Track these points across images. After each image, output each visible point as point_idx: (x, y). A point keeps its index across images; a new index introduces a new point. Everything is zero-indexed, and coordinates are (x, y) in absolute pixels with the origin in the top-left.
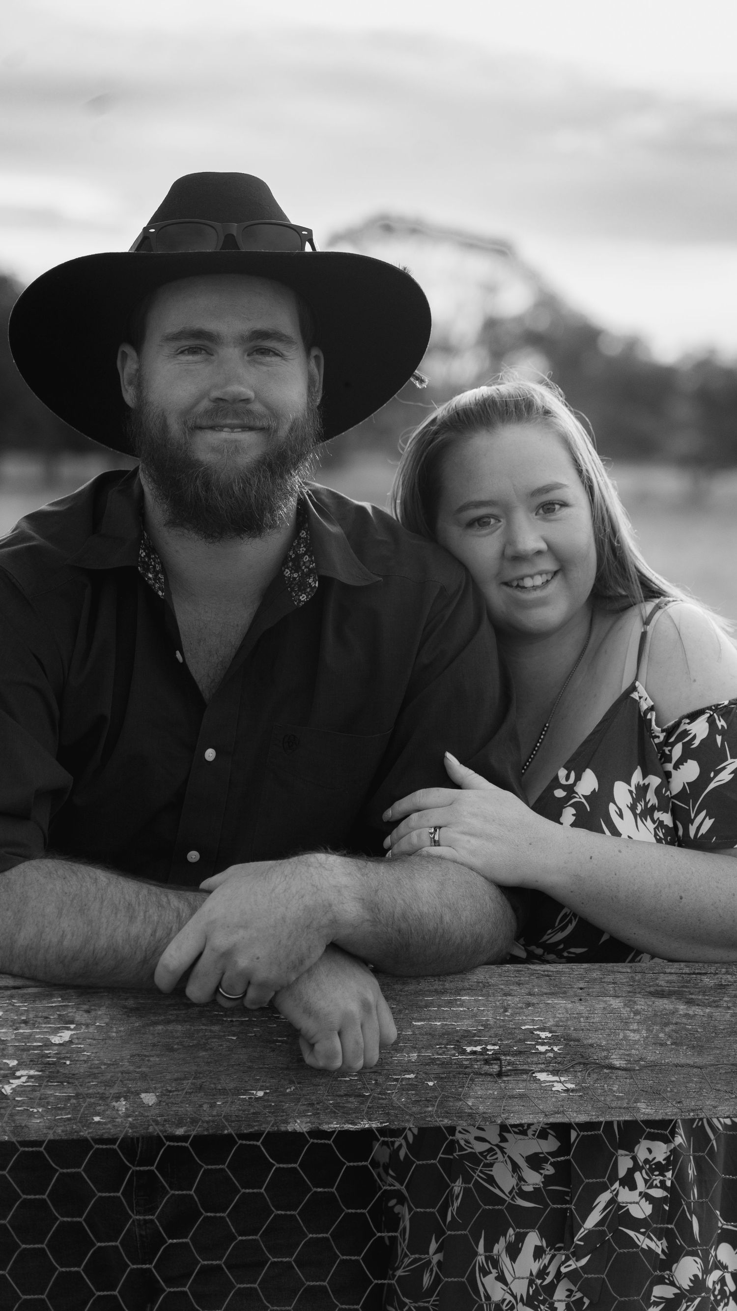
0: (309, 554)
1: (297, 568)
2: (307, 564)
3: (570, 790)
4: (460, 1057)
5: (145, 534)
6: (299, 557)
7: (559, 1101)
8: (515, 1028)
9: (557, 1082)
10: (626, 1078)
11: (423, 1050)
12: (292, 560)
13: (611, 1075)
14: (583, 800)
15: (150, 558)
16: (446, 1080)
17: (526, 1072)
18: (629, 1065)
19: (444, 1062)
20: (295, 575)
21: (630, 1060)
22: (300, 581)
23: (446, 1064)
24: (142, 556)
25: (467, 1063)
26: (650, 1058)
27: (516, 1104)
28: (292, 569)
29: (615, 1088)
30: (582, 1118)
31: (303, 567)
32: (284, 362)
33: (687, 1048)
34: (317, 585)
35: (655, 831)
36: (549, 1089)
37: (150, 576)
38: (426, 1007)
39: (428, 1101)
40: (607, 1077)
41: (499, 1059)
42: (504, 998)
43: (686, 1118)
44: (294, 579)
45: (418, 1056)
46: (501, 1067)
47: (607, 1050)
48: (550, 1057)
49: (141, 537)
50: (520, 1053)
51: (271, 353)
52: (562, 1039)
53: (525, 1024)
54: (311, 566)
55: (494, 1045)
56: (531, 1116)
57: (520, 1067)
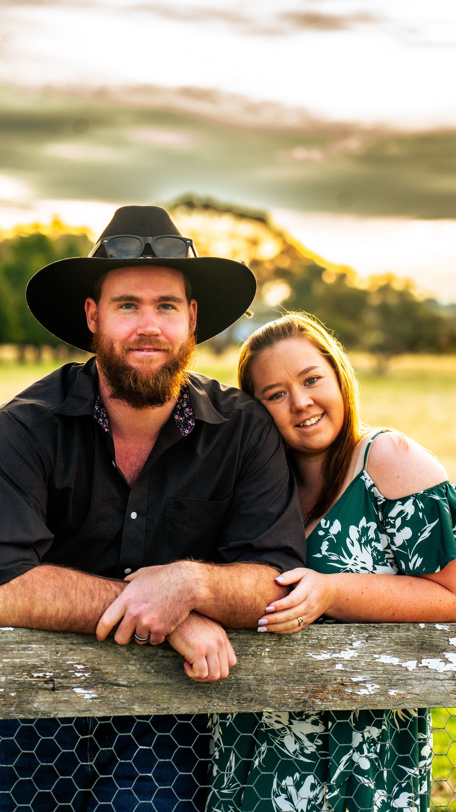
0: (189, 407)
1: (182, 415)
2: (188, 413)
3: (327, 531)
4: (30, 679)
5: (98, 397)
6: (183, 409)
7: (88, 704)
8: (63, 663)
9: (87, 694)
10: (127, 692)
11: (9, 676)
12: (179, 410)
13: (118, 690)
14: (333, 537)
15: (100, 411)
16: (22, 693)
17: (68, 688)
18: (129, 684)
19: (21, 682)
20: (181, 419)
21: (130, 681)
22: (184, 422)
23: (22, 684)
24: (97, 409)
25: (34, 683)
26: (141, 680)
27: (62, 707)
28: (179, 415)
29: (121, 697)
30: (101, 714)
31: (186, 415)
32: (177, 312)
33: (163, 675)
34: (194, 425)
35: (372, 553)
36: (82, 697)
37: (101, 420)
38: (11, 651)
39: (11, 704)
40: (116, 691)
41: (53, 681)
42: (57, 646)
43: (162, 714)
44: (181, 421)
45: (6, 679)
46: (54, 685)
47: (117, 676)
48: (83, 679)
49: (96, 398)
50: (65, 677)
51: (170, 307)
52: (90, 670)
53: (68, 661)
54: (190, 414)
55: (50, 672)
56: (71, 713)
57: (65, 685)
